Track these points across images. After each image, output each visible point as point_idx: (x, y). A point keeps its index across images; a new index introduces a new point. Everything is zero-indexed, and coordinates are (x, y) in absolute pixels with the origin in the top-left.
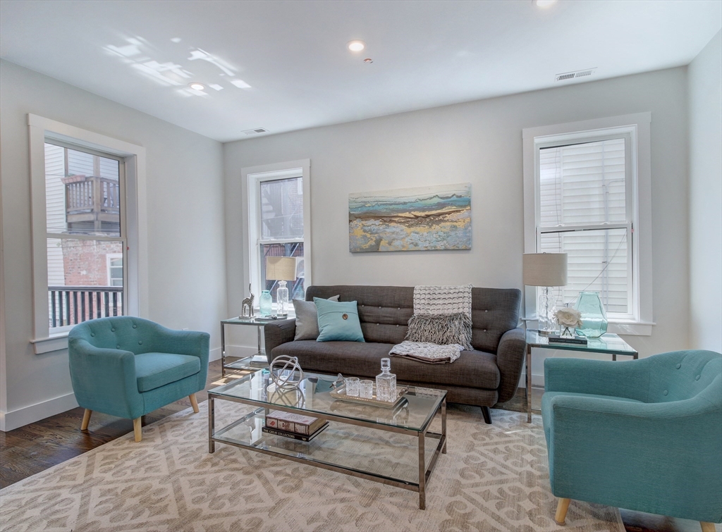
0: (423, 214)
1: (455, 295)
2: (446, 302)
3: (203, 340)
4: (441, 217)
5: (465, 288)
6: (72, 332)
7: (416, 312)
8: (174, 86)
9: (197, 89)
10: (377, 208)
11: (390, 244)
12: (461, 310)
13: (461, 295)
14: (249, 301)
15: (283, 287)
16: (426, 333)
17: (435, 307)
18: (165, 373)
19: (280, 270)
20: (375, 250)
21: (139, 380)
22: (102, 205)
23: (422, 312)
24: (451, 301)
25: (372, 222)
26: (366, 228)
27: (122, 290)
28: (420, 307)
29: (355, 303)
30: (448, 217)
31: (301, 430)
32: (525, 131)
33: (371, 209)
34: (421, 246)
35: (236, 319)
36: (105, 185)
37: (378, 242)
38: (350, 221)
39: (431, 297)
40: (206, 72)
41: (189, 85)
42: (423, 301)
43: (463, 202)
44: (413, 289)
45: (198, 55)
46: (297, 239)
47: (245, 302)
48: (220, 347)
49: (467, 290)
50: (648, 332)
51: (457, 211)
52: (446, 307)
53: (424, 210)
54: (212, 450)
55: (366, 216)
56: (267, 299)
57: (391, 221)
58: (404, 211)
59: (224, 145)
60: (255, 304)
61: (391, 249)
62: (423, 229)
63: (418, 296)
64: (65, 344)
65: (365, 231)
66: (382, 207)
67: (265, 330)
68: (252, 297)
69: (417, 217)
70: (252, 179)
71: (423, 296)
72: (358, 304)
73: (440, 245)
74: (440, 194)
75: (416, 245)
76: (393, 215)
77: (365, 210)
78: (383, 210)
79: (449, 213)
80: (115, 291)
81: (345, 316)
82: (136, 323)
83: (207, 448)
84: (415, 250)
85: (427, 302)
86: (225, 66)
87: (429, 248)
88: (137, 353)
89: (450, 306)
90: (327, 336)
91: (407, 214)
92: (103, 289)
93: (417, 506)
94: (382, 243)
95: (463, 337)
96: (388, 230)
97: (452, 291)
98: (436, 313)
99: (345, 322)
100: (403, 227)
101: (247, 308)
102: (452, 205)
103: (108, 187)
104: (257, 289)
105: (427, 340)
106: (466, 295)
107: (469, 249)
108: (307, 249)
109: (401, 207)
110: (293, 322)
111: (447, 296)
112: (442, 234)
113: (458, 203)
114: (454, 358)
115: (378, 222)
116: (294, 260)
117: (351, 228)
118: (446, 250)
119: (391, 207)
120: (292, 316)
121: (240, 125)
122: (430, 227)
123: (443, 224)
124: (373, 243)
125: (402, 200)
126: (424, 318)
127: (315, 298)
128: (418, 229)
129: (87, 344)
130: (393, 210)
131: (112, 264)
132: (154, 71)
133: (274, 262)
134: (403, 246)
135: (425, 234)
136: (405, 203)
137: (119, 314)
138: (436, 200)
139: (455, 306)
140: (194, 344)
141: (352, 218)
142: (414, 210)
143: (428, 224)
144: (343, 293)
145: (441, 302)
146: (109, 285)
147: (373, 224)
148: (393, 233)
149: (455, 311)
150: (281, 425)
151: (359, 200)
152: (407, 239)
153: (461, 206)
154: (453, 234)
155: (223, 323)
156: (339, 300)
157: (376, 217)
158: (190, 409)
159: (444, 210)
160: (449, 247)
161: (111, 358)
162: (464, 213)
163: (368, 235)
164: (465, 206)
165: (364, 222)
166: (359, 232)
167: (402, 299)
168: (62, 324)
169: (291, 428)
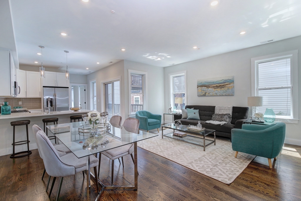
0: (219, 85)
1: (227, 109)
2: (225, 110)
3: (160, 116)
4: (224, 86)
5: (231, 106)
6: (136, 113)
7: (215, 113)
8: (154, 59)
9: (159, 59)
10: (205, 84)
11: (209, 94)
12: (229, 113)
13: (229, 108)
14: (170, 109)
15: (179, 106)
16: (217, 119)
17: (221, 112)
18: (153, 122)
19: (179, 101)
20: (204, 95)
21: (149, 123)
22: (132, 83)
23: (217, 113)
24: (226, 110)
25: (204, 87)
26: (202, 89)
27: (142, 105)
28: (217, 111)
29: (198, 110)
30: (227, 86)
31: (181, 136)
32: (252, 59)
33: (204, 84)
34: (218, 94)
35: (167, 113)
36: (133, 77)
37: (205, 93)
38: (197, 87)
39: (220, 109)
40: (161, 56)
41: (157, 58)
42: (218, 110)
43: (232, 81)
44: (215, 106)
45: (160, 54)
46: (184, 93)
47: (169, 109)
48: (163, 121)
49: (231, 107)
50: (297, 122)
51: (229, 84)
52: (224, 112)
53: (219, 84)
54: (162, 138)
55: (202, 86)
56: (175, 109)
57: (209, 87)
58: (213, 84)
59: (164, 68)
60: (172, 110)
61: (209, 95)
62: (219, 90)
63: (216, 109)
64: (135, 116)
65: (202, 90)
66: (207, 83)
67: (174, 116)
68: (171, 108)
69: (217, 86)
70: (171, 77)
71: (218, 109)
72: (199, 111)
73: (224, 94)
74: (224, 79)
75: (217, 94)
76: (210, 85)
77: (202, 84)
78: (207, 84)
79: (227, 85)
80: (141, 105)
81: (195, 113)
82: (147, 112)
83: (161, 138)
84: (216, 95)
85: (219, 110)
86: (165, 55)
87: (221, 95)
88: (148, 118)
89: (226, 112)
90: (189, 118)
91: (214, 85)
92: (138, 105)
93: (203, 150)
94: (207, 93)
95: (228, 120)
96: (208, 90)
97: (226, 107)
98: (221, 113)
99: (194, 115)
100: (213, 89)
101: (170, 111)
102: (228, 82)
103: (133, 78)
104: (172, 106)
105: (217, 120)
106: (231, 108)
107: (233, 95)
108: (185, 95)
109: (212, 83)
110: (182, 114)
111: (225, 109)
112: (224, 91)
113: (230, 82)
114: (222, 124)
115: (205, 88)
116: (182, 98)
117: (198, 89)
118: (226, 95)
119: (209, 83)
120: (181, 113)
121: (168, 64)
122: (221, 89)
123: (225, 88)
124: (204, 94)
125: (212, 81)
126: (217, 114)
127: (187, 108)
128: (217, 89)
129: (139, 115)
130: (210, 84)
131: (135, 99)
132: (150, 57)
133: (177, 99)
134: (213, 94)
135: (219, 91)
136: (213, 82)
137: (142, 110)
138: (223, 81)
139: (227, 112)
140: (158, 117)
141: (198, 86)
142: (216, 84)
143: (220, 88)
144: (195, 107)
145: (223, 110)
146: (140, 104)
147: (204, 88)
148: (210, 91)
149: (227, 113)
150: (176, 135)
151: (200, 82)
152: (214, 92)
153: (231, 83)
154: (228, 91)
155: (164, 114)
156: (194, 109)
157: (205, 86)
158: (158, 132)
159: (225, 84)
160: (227, 95)
161: (144, 118)
162: (232, 85)
163: (203, 91)
164: (232, 82)
165: (201, 88)
166: (200, 90)
167: (212, 109)
168: (134, 112)
169: (179, 135)
